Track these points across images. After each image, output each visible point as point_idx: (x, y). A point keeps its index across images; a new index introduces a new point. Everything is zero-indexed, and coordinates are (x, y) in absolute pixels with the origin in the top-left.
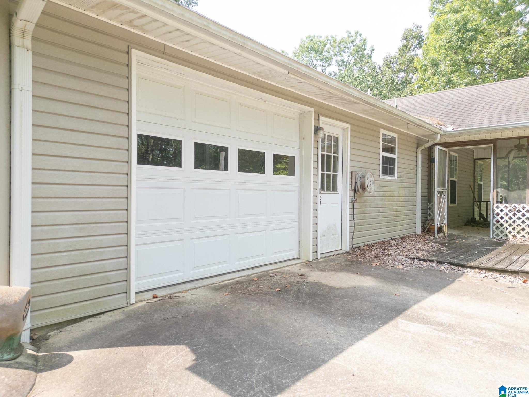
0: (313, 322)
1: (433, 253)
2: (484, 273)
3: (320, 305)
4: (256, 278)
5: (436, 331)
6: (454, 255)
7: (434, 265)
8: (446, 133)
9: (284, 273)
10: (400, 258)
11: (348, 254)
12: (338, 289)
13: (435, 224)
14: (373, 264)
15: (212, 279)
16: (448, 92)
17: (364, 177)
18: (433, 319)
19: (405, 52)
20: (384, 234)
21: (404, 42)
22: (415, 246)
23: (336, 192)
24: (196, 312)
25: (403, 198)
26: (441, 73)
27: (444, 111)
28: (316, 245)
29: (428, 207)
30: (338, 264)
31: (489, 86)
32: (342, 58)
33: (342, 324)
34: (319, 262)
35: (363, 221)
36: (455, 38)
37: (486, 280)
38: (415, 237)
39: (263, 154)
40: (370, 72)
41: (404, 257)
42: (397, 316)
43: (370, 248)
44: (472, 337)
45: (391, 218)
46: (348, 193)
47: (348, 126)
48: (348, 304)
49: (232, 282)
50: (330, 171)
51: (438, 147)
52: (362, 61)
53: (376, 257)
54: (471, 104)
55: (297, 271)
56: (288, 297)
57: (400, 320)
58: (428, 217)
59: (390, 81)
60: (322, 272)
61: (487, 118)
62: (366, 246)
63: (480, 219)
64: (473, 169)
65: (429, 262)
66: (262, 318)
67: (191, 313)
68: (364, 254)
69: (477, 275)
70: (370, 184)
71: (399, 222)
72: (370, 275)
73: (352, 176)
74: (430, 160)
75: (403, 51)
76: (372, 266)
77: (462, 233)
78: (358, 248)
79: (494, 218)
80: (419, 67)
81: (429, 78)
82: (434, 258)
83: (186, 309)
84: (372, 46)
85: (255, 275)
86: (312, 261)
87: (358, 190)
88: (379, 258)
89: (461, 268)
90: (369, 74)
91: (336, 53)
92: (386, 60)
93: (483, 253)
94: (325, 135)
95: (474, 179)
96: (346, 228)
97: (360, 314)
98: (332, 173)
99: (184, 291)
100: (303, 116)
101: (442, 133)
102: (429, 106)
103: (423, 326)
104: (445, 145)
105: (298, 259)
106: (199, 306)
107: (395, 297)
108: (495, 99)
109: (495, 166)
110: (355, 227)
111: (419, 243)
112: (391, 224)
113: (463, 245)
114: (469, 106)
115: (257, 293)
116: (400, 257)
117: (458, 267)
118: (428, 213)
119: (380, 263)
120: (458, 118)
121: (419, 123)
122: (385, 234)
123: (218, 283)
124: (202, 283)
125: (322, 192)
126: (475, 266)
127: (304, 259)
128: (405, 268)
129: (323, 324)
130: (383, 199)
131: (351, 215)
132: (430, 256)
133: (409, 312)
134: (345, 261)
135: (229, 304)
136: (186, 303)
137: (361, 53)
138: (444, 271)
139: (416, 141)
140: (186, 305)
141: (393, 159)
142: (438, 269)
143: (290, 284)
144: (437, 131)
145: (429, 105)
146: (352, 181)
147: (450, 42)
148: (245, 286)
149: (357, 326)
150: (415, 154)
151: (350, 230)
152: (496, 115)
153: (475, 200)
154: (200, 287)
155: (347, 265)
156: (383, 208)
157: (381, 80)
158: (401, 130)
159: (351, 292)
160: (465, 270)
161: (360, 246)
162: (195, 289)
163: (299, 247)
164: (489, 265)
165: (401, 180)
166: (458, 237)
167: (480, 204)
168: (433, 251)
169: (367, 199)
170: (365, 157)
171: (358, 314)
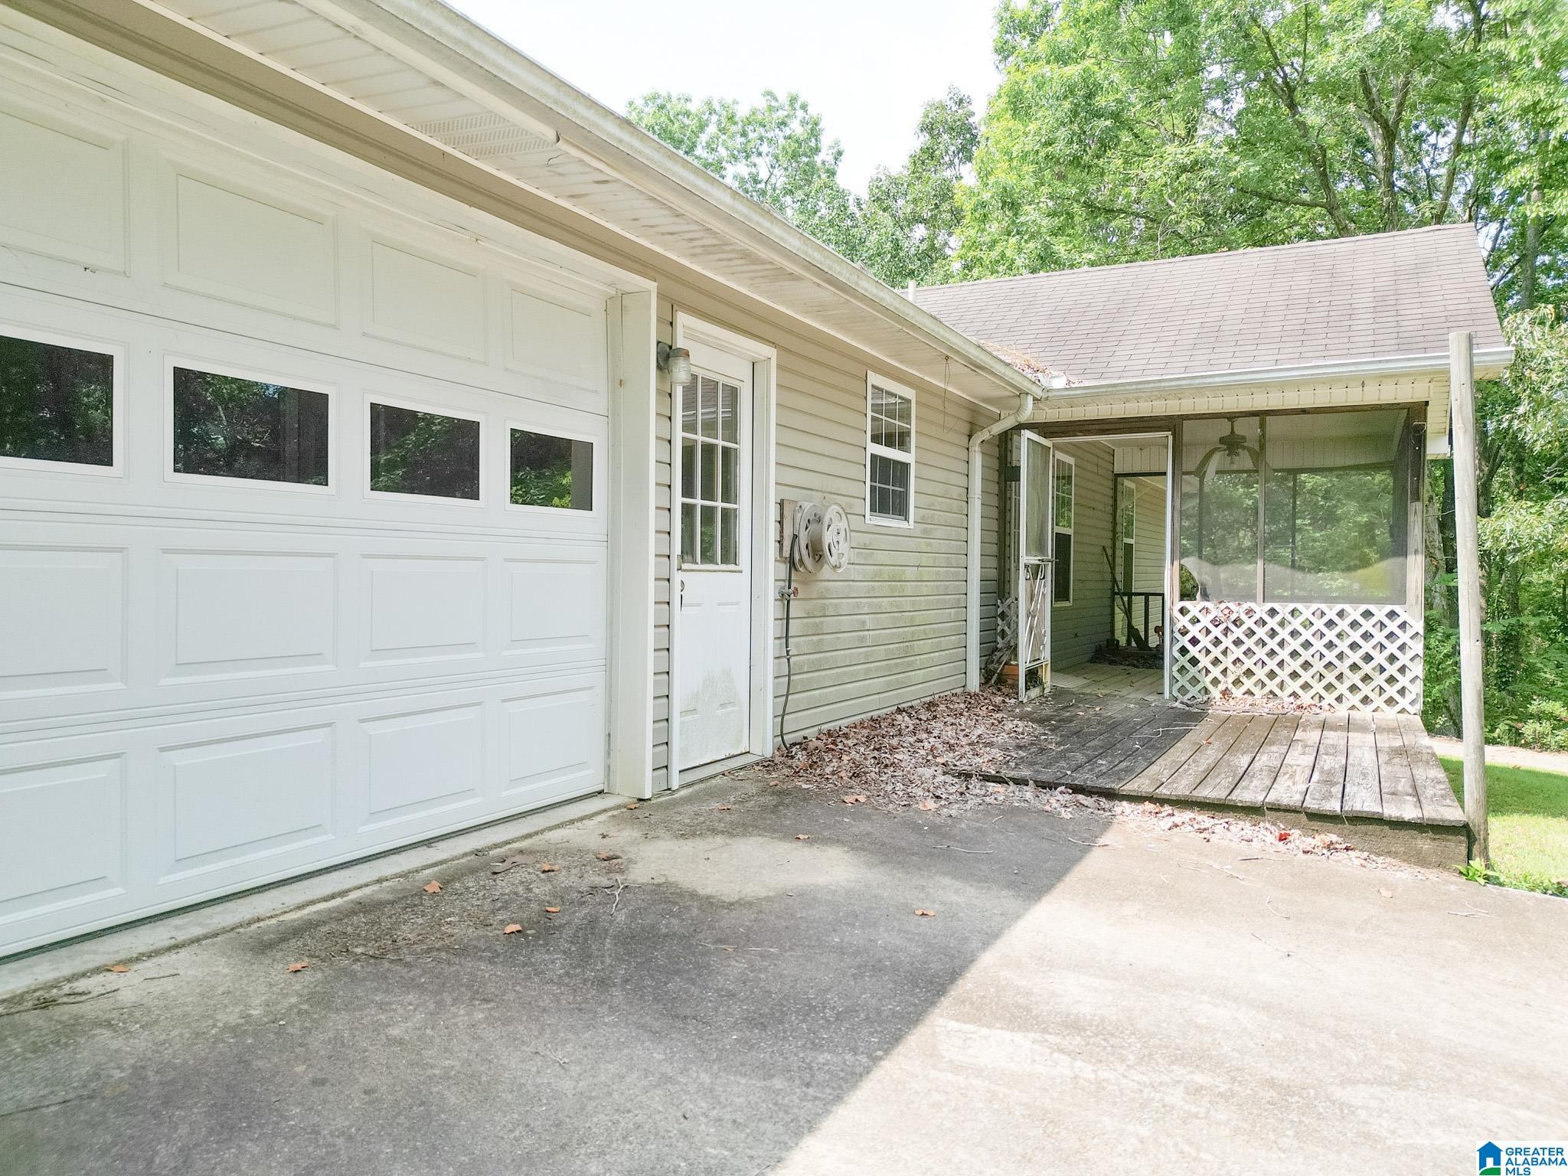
0: (631, 1069)
1: (1020, 752)
2: (1169, 815)
3: (666, 984)
4: (434, 882)
5: (1063, 1057)
6: (1080, 758)
7: (1029, 793)
8: (1050, 394)
9: (545, 853)
10: (928, 776)
11: (768, 765)
12: (732, 904)
13: (1020, 660)
14: (848, 799)
15: (255, 899)
16: (1050, 279)
17: (819, 520)
18: (1048, 1003)
19: (928, 168)
20: (877, 696)
21: (925, 139)
22: (967, 730)
23: (732, 567)
24: (139, 1071)
25: (932, 583)
26: (1027, 230)
27: (1040, 331)
28: (667, 743)
29: (1000, 611)
30: (737, 806)
31: (1160, 266)
32: (754, 170)
33: (743, 1065)
34: (675, 803)
35: (816, 659)
36: (1063, 133)
37: (1176, 836)
38: (965, 702)
39: (470, 430)
40: (834, 214)
41: (940, 769)
42: (933, 1004)
43: (837, 745)
44: (1179, 1071)
45: (897, 645)
46: (772, 570)
47: (771, 352)
48: (766, 970)
49: (338, 907)
50: (712, 498)
51: (1027, 434)
52: (809, 182)
53: (855, 775)
54: (1114, 315)
55: (594, 842)
56: (547, 957)
57: (941, 1021)
58: (999, 639)
59: (889, 246)
60: (682, 842)
61: (1155, 355)
62: (824, 738)
63: (1129, 642)
64: (1110, 501)
65: (1012, 787)
66: (429, 1072)
67: (117, 1074)
68: (819, 763)
69: (1150, 822)
70: (838, 542)
71: (918, 657)
72: (838, 841)
73: (782, 515)
74: (1005, 474)
75: (923, 163)
76: (842, 805)
77: (1088, 686)
78: (801, 744)
79: (1173, 640)
80: (968, 207)
81: (994, 242)
82: (1025, 772)
83: (98, 1058)
84: (837, 143)
85: (436, 869)
86: (649, 799)
87: (801, 561)
88: (864, 778)
89: (1104, 800)
90: (829, 221)
91: (736, 153)
92: (877, 187)
93: (1158, 746)
94: (695, 377)
95: (1114, 531)
96: (765, 681)
97: (809, 1009)
98: (719, 504)
99: (119, 963)
100: (618, 304)
101: (1039, 393)
102: (999, 314)
103: (1018, 1037)
104: (1047, 429)
105: (602, 795)
106: (163, 1037)
107: (920, 925)
108: (1175, 305)
109: (1178, 495)
110: (792, 678)
111: (977, 720)
112: (896, 665)
113: (1098, 723)
114: (1108, 320)
115: (430, 950)
116: (927, 772)
117: (1095, 798)
118: (999, 629)
119: (868, 793)
120: (1081, 351)
121: (977, 357)
122: (881, 695)
123: (276, 915)
124: (208, 921)
125: (685, 566)
126: (1144, 795)
127: (624, 795)
128: (945, 810)
129: (669, 1070)
130: (873, 588)
131: (779, 638)
132: (1012, 764)
133: (967, 985)
134: (758, 795)
135: (300, 1013)
136: (109, 1024)
137: (805, 159)
138: (1059, 813)
139: (965, 415)
140: (107, 1033)
141: (905, 466)
142: (1040, 806)
143: (562, 898)
144: (1026, 385)
145: (1002, 314)
146: (782, 532)
147: (1050, 145)
148: (386, 923)
149: (795, 1067)
150: (963, 454)
151: (776, 686)
152: (1179, 348)
153: (1117, 591)
154: (197, 940)
155: (764, 808)
156: (873, 616)
157: (862, 242)
158: (926, 378)
159: (778, 917)
160: (1116, 809)
161: (805, 738)
162: (169, 949)
163: (609, 754)
164: (1181, 787)
165: (925, 531)
166: (1081, 699)
167: (1130, 602)
168: (1019, 747)
169: (827, 590)
170: (824, 455)
171: (797, 1012)
